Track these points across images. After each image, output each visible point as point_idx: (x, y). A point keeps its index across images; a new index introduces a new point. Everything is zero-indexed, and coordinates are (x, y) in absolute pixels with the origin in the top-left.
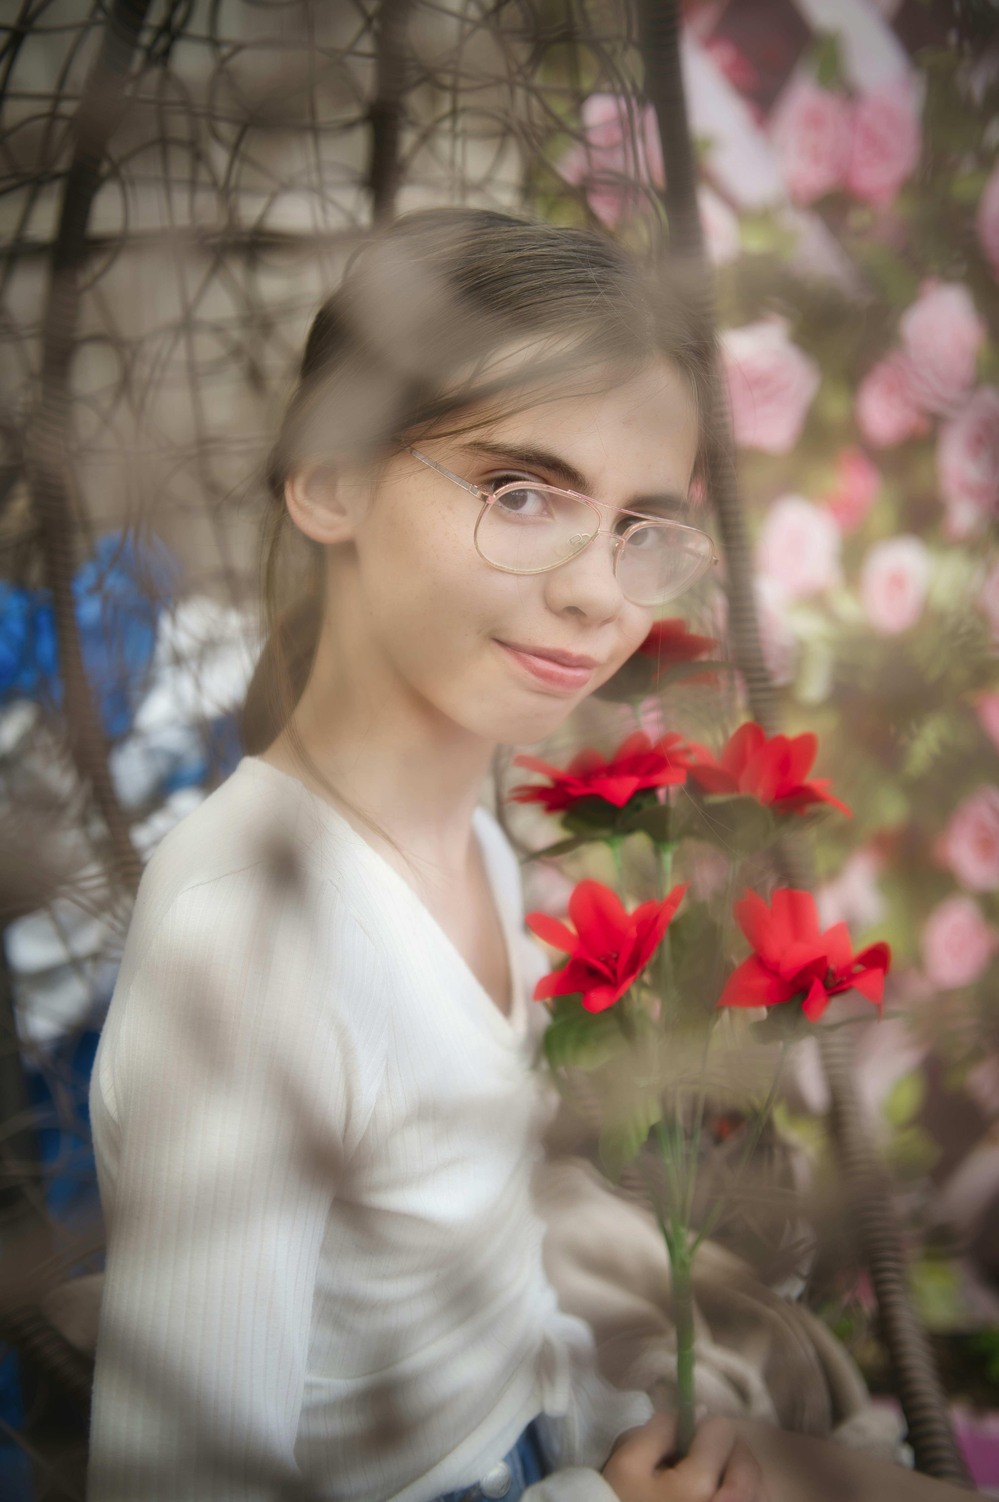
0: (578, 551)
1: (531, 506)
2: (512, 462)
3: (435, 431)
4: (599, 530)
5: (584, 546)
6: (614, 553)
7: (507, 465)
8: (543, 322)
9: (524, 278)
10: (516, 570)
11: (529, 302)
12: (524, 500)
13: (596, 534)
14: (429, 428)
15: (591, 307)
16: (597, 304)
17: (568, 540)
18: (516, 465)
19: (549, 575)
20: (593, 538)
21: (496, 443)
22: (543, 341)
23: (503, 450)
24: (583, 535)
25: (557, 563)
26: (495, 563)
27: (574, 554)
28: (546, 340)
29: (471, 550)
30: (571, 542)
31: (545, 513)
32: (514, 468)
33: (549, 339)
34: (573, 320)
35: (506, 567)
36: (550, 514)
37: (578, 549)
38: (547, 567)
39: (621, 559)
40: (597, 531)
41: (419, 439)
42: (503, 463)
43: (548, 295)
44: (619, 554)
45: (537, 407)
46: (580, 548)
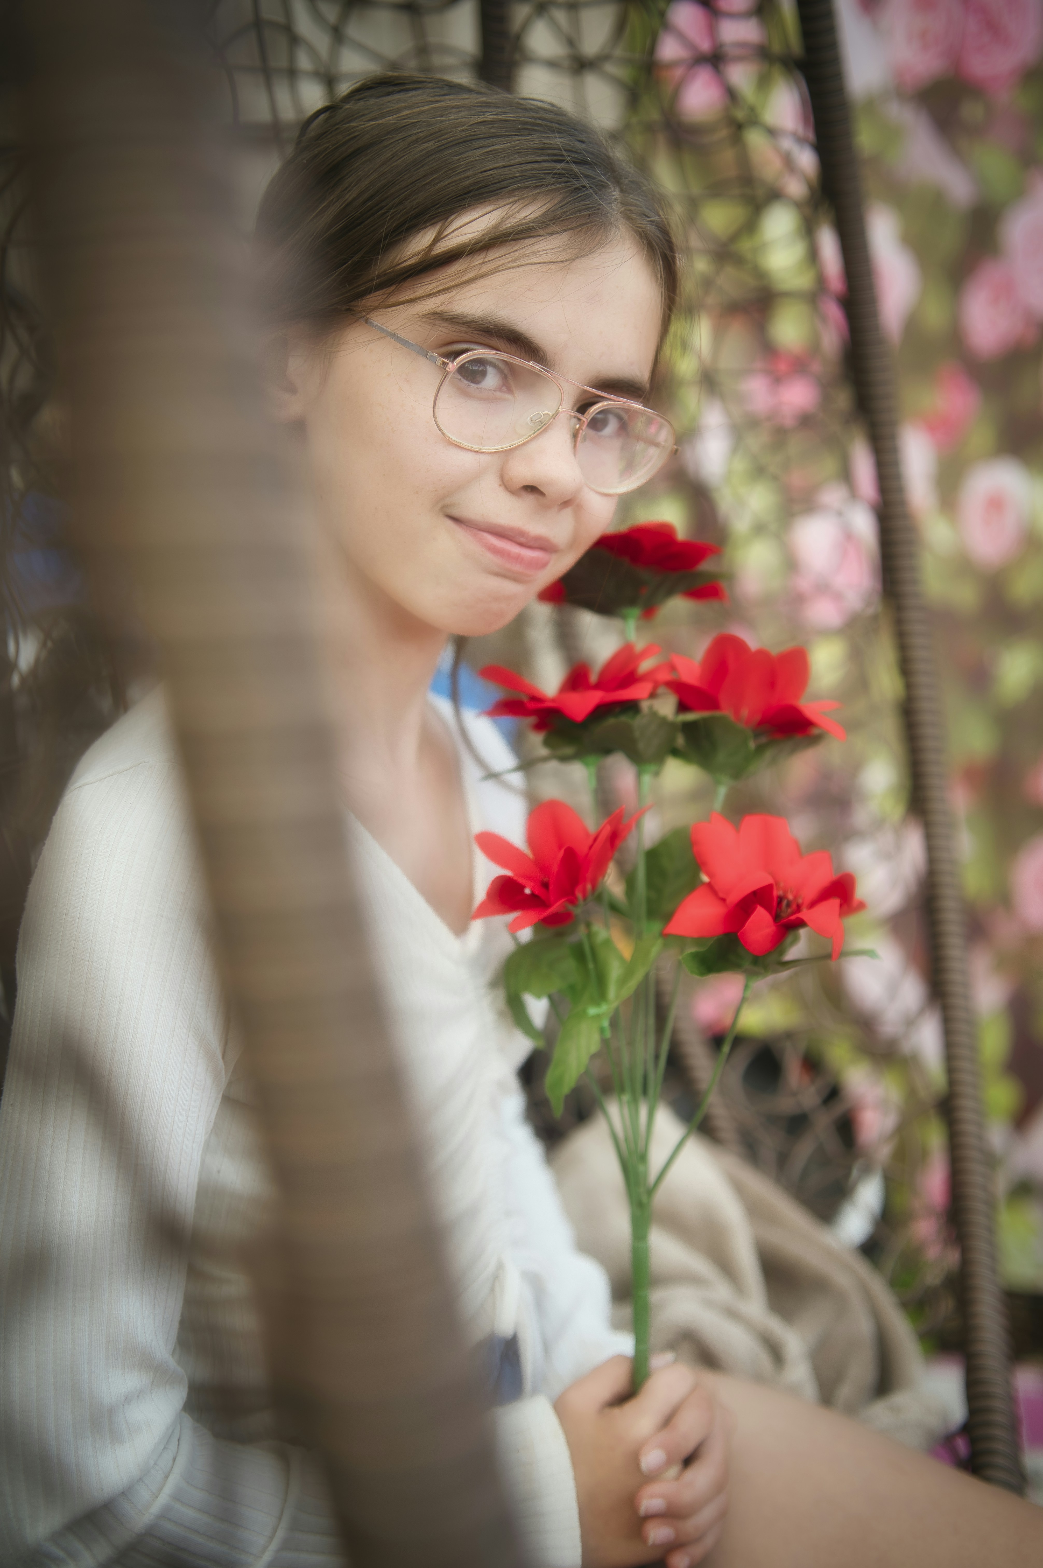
0: (539, 429)
1: (491, 380)
2: (472, 333)
3: (393, 300)
4: (560, 407)
5: (545, 424)
6: (575, 435)
7: (468, 337)
8: (507, 187)
9: (486, 142)
10: (475, 447)
11: (491, 167)
12: (484, 374)
13: (557, 413)
14: (387, 296)
15: (555, 174)
16: (563, 171)
17: (529, 418)
18: (475, 337)
19: (508, 453)
20: (554, 417)
21: (456, 313)
22: (507, 207)
23: (463, 321)
24: (544, 413)
25: (517, 442)
26: (454, 439)
27: (534, 433)
28: (509, 206)
29: (428, 422)
30: (532, 420)
31: (504, 388)
32: (474, 340)
33: (514, 204)
34: (537, 186)
35: (465, 444)
36: (510, 391)
37: (539, 428)
38: (506, 446)
39: (582, 442)
40: (558, 410)
41: (376, 308)
42: (463, 335)
43: (511, 160)
44: (580, 435)
45: (500, 273)
46: (541, 426)
